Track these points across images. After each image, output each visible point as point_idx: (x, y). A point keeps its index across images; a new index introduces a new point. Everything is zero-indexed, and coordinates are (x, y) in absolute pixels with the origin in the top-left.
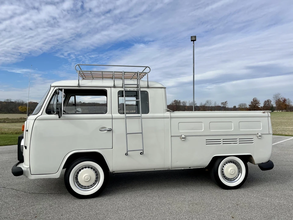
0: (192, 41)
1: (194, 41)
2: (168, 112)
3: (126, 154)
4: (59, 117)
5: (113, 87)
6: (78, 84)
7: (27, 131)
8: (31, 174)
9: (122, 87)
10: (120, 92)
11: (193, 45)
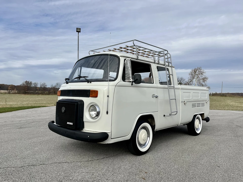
0: (77, 31)
3: (164, 116)
4: (132, 84)
5: (154, 63)
6: (138, 57)
7: (108, 96)
8: (111, 139)
9: (158, 64)
10: (158, 67)
11: (78, 35)
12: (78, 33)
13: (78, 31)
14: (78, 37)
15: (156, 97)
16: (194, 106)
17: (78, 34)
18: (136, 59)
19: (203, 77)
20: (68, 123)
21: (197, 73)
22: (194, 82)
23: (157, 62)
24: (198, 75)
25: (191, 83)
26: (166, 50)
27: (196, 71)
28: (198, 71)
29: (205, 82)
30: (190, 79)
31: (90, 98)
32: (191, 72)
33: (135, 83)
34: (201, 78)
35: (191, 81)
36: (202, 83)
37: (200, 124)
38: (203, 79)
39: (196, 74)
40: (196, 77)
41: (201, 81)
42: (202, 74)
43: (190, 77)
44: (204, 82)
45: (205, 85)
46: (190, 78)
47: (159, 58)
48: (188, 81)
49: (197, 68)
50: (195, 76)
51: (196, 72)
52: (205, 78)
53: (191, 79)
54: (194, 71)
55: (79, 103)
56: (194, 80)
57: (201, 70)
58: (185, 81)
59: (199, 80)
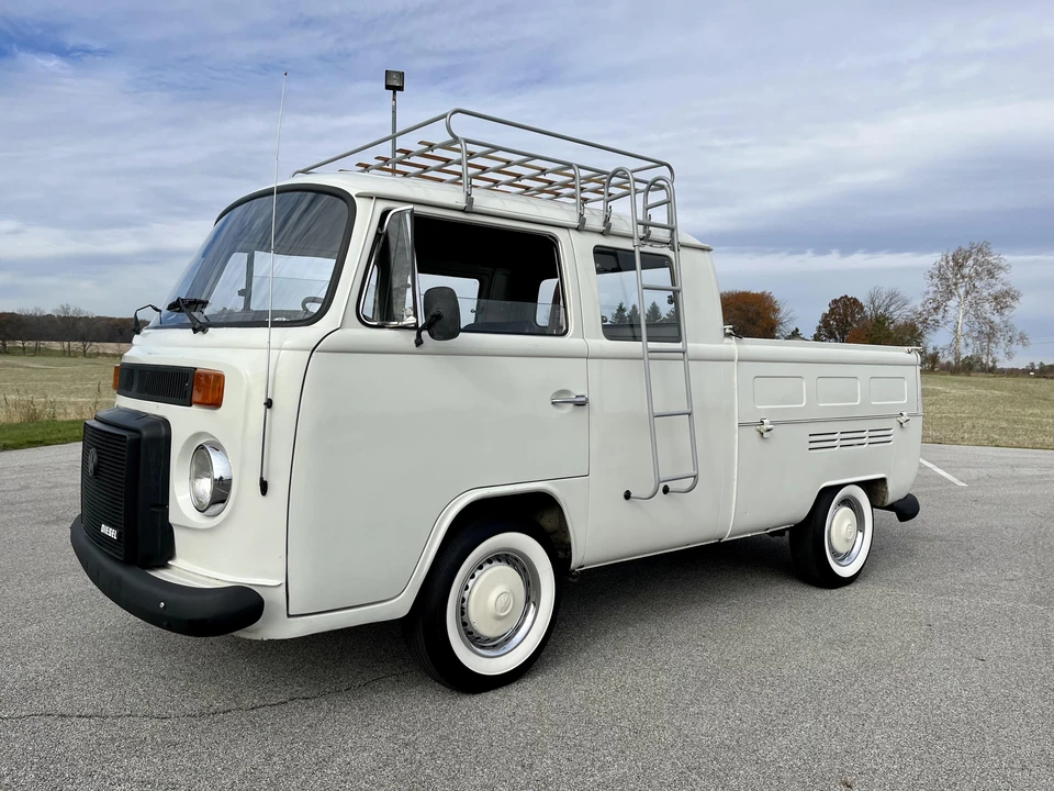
0: (388, 87)
1: (395, 89)
2: (727, 340)
3: (627, 496)
4: (419, 342)
5: (577, 229)
6: (470, 200)
7: (269, 404)
8: (289, 616)
9: (602, 233)
10: (599, 252)
11: (391, 103)
12: (395, 93)
13: (395, 83)
14: (394, 112)
15: (581, 404)
16: (820, 442)
17: (394, 99)
18: (463, 211)
19: (999, 287)
20: (105, 529)
21: (966, 271)
22: (952, 312)
23: (595, 222)
24: (970, 278)
25: (939, 317)
26: (662, 164)
27: (966, 259)
28: (971, 262)
29: (1006, 312)
30: (934, 300)
31: (194, 408)
32: (941, 267)
33: (432, 336)
34: (985, 294)
35: (936, 309)
36: (988, 315)
37: (860, 534)
38: (996, 299)
39: (963, 277)
40: (962, 291)
41: (987, 306)
42: (991, 274)
43: (932, 289)
44: (1002, 314)
45: (1002, 326)
46: (931, 296)
47: (610, 204)
48: (920, 309)
49: (966, 247)
50: (956, 284)
51: (961, 266)
52: (1006, 294)
53: (938, 298)
54: (951, 263)
55: (145, 433)
56: (953, 303)
57: (989, 254)
58: (909, 307)
59: (976, 304)
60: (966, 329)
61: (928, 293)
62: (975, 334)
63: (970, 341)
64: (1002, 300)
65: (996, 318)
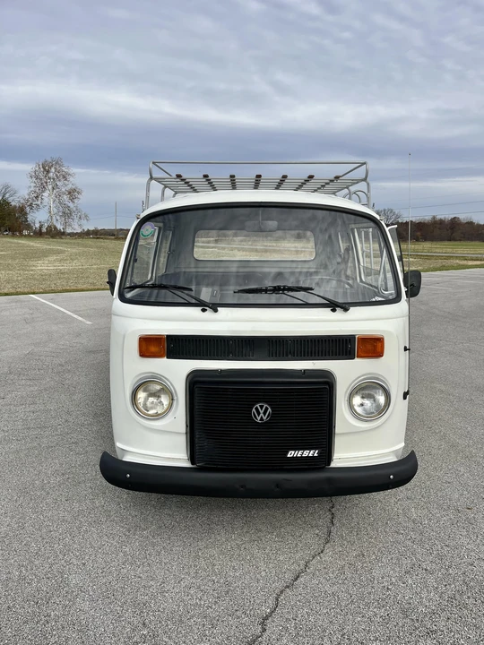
19: (70, 186)
20: (291, 454)
21: (51, 175)
22: (46, 200)
24: (54, 179)
25: (39, 203)
27: (50, 167)
28: (53, 170)
29: (76, 201)
30: (35, 192)
31: (356, 360)
32: (36, 171)
34: (63, 190)
35: (37, 197)
36: (66, 202)
38: (70, 193)
39: (49, 178)
40: (50, 187)
41: (65, 197)
42: (64, 177)
43: (33, 185)
44: (73, 202)
45: (75, 209)
46: (32, 189)
48: (27, 197)
49: (50, 160)
50: (46, 183)
51: (48, 172)
52: (74, 190)
53: (37, 191)
54: (42, 169)
56: (46, 194)
57: (62, 166)
58: (17, 195)
59: (59, 196)
60: (55, 210)
61: (30, 187)
62: (60, 214)
63: (58, 218)
64: (73, 194)
65: (71, 205)
